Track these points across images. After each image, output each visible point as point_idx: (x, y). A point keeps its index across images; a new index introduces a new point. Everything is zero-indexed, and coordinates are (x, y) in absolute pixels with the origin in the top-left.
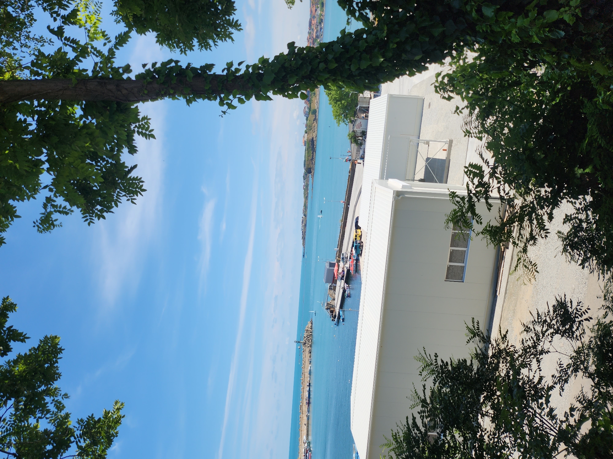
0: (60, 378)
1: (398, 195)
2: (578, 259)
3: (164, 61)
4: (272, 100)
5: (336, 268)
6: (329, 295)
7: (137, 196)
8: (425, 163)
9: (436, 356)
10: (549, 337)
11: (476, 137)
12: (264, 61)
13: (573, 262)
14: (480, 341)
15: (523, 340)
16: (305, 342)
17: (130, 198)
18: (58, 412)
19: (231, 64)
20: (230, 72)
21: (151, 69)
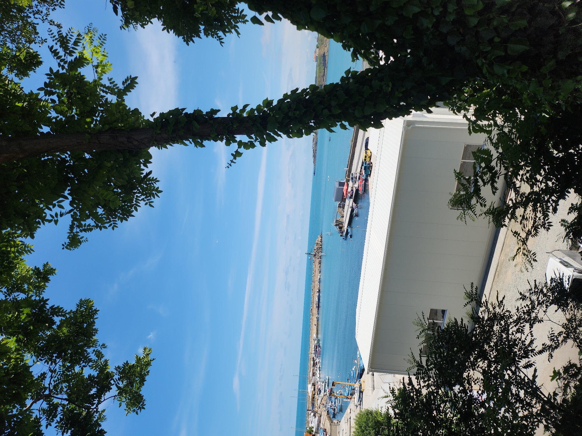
0: (97, 334)
1: (408, 125)
5: (345, 187)
6: (338, 213)
7: (154, 198)
10: (544, 306)
12: (268, 103)
15: (518, 308)
16: (315, 254)
17: (148, 201)
18: (98, 360)
19: (236, 108)
20: (235, 114)
21: (159, 117)
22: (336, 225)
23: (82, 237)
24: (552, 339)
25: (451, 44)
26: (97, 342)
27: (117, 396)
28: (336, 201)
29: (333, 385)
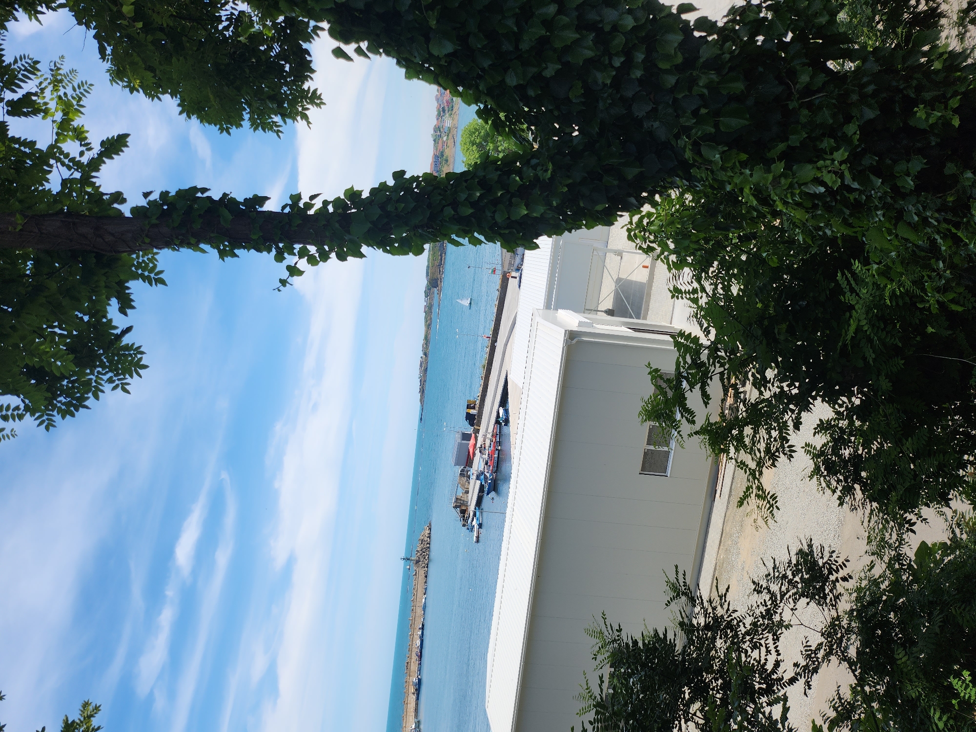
1: (572, 336)
3: (182, 188)
4: (365, 256)
5: (472, 441)
6: (459, 485)
7: (132, 377)
8: (614, 285)
9: (620, 630)
10: (791, 600)
11: (688, 299)
12: (353, 195)
14: (686, 602)
16: (417, 559)
17: (120, 382)
19: (298, 197)
20: (296, 209)
21: (158, 200)
22: (456, 507)
24: (808, 655)
25: (638, 116)
28: (457, 463)
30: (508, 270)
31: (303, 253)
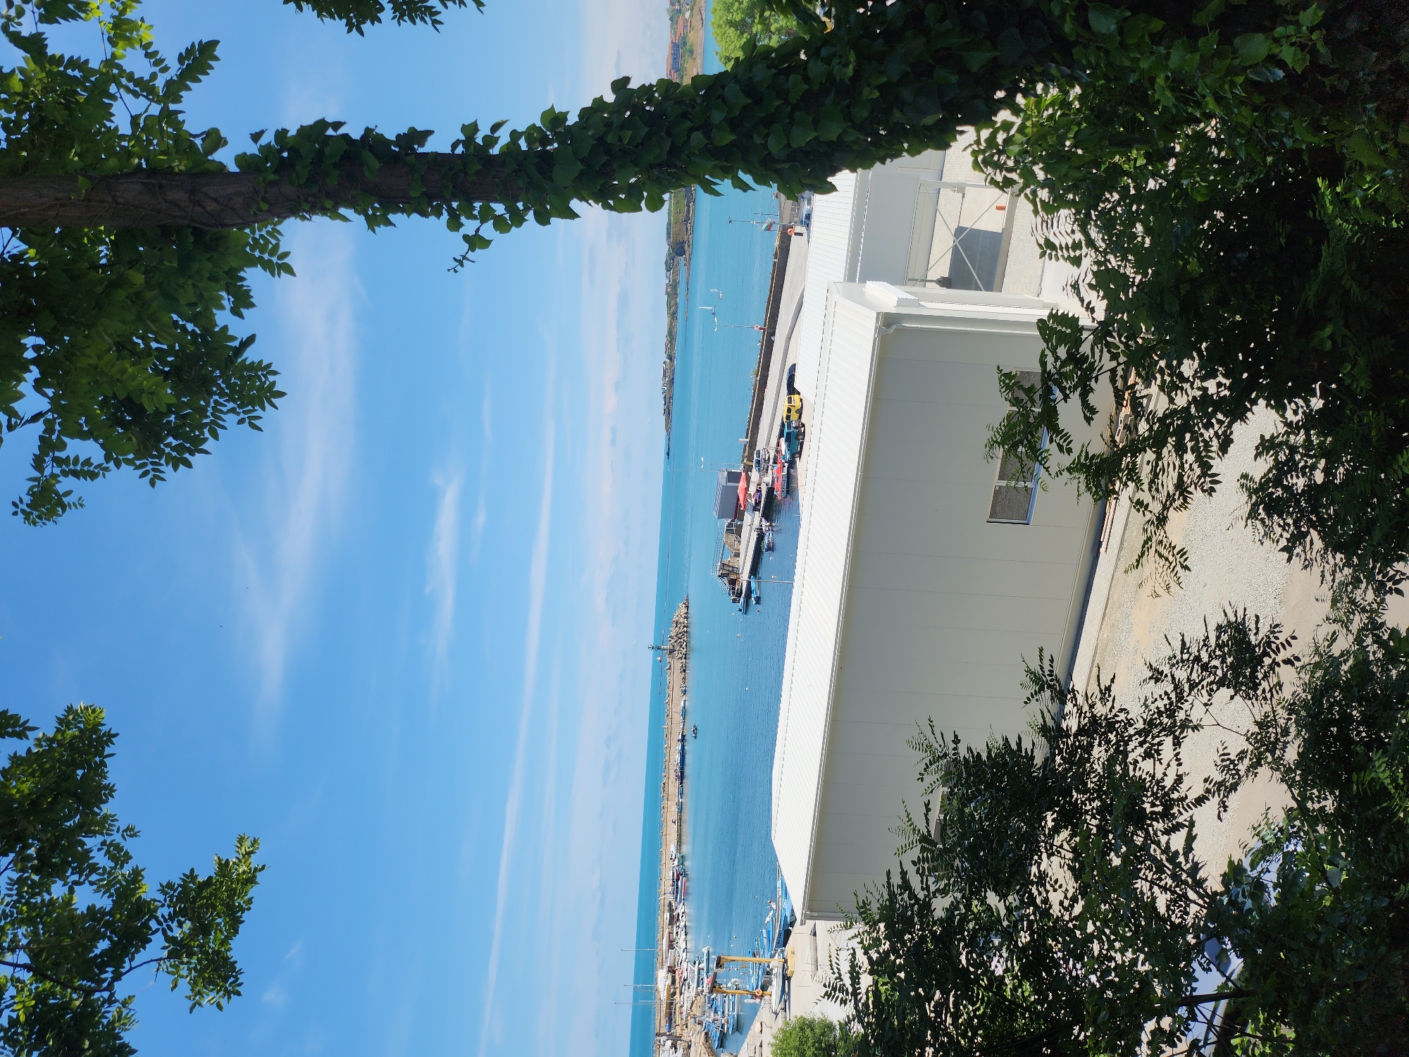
0: (113, 797)
1: (888, 321)
2: (1281, 536)
3: (304, 124)
4: (578, 216)
5: (742, 484)
6: (727, 546)
7: (264, 409)
8: (951, 239)
9: (956, 741)
10: (1204, 692)
11: (1066, 259)
12: (555, 119)
13: (1267, 542)
14: (1052, 699)
15: (1146, 700)
16: (671, 647)
17: (247, 415)
18: (115, 868)
19: (475, 128)
20: (472, 147)
21: (273, 143)
22: (722, 576)
23: (68, 493)
24: (1225, 766)
26: (112, 821)
27: (164, 959)
28: (721, 516)
29: (719, 965)
30: (790, 223)
31: (485, 215)
